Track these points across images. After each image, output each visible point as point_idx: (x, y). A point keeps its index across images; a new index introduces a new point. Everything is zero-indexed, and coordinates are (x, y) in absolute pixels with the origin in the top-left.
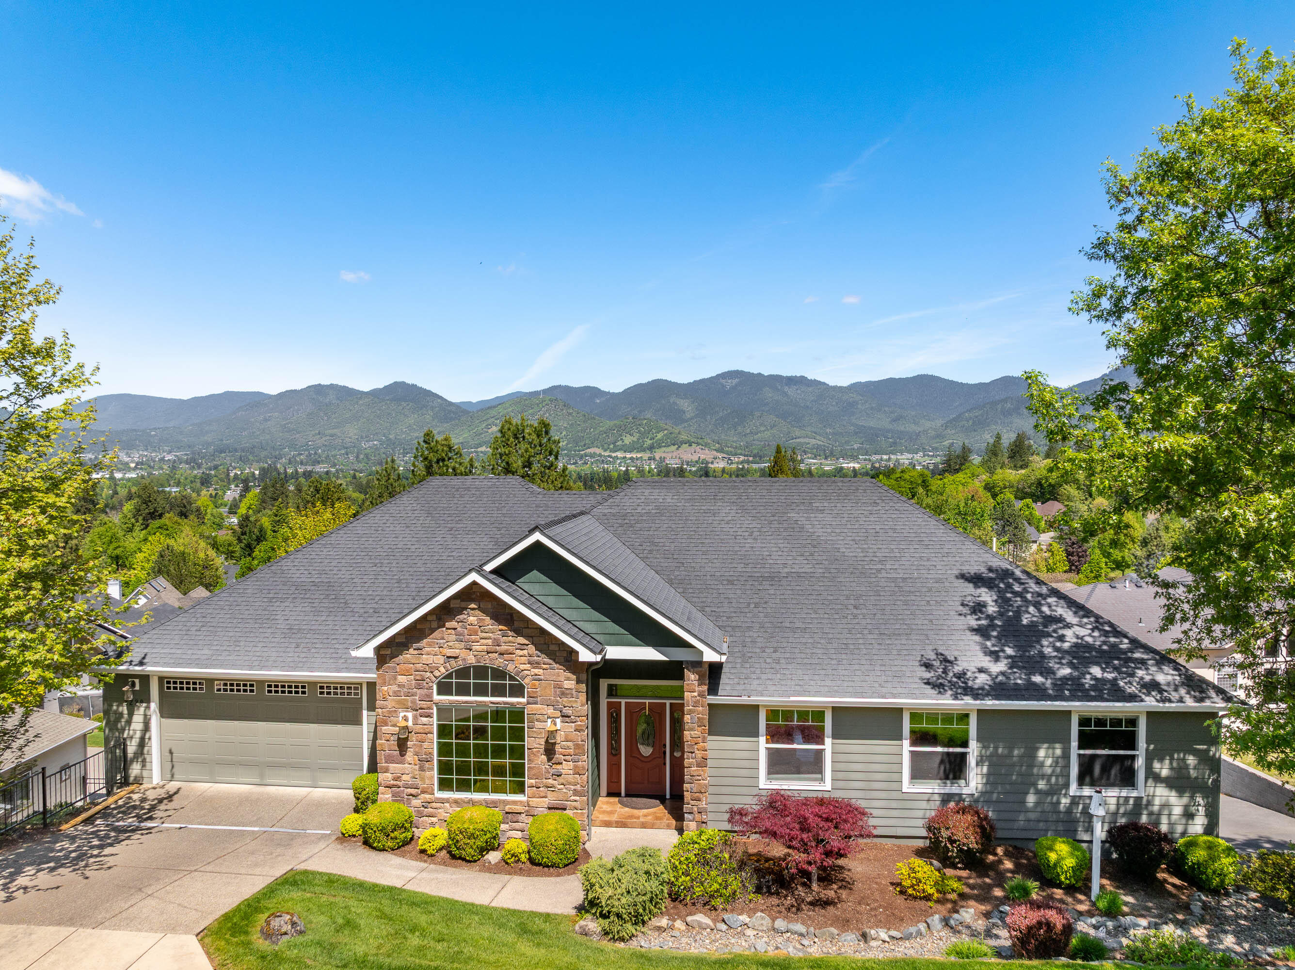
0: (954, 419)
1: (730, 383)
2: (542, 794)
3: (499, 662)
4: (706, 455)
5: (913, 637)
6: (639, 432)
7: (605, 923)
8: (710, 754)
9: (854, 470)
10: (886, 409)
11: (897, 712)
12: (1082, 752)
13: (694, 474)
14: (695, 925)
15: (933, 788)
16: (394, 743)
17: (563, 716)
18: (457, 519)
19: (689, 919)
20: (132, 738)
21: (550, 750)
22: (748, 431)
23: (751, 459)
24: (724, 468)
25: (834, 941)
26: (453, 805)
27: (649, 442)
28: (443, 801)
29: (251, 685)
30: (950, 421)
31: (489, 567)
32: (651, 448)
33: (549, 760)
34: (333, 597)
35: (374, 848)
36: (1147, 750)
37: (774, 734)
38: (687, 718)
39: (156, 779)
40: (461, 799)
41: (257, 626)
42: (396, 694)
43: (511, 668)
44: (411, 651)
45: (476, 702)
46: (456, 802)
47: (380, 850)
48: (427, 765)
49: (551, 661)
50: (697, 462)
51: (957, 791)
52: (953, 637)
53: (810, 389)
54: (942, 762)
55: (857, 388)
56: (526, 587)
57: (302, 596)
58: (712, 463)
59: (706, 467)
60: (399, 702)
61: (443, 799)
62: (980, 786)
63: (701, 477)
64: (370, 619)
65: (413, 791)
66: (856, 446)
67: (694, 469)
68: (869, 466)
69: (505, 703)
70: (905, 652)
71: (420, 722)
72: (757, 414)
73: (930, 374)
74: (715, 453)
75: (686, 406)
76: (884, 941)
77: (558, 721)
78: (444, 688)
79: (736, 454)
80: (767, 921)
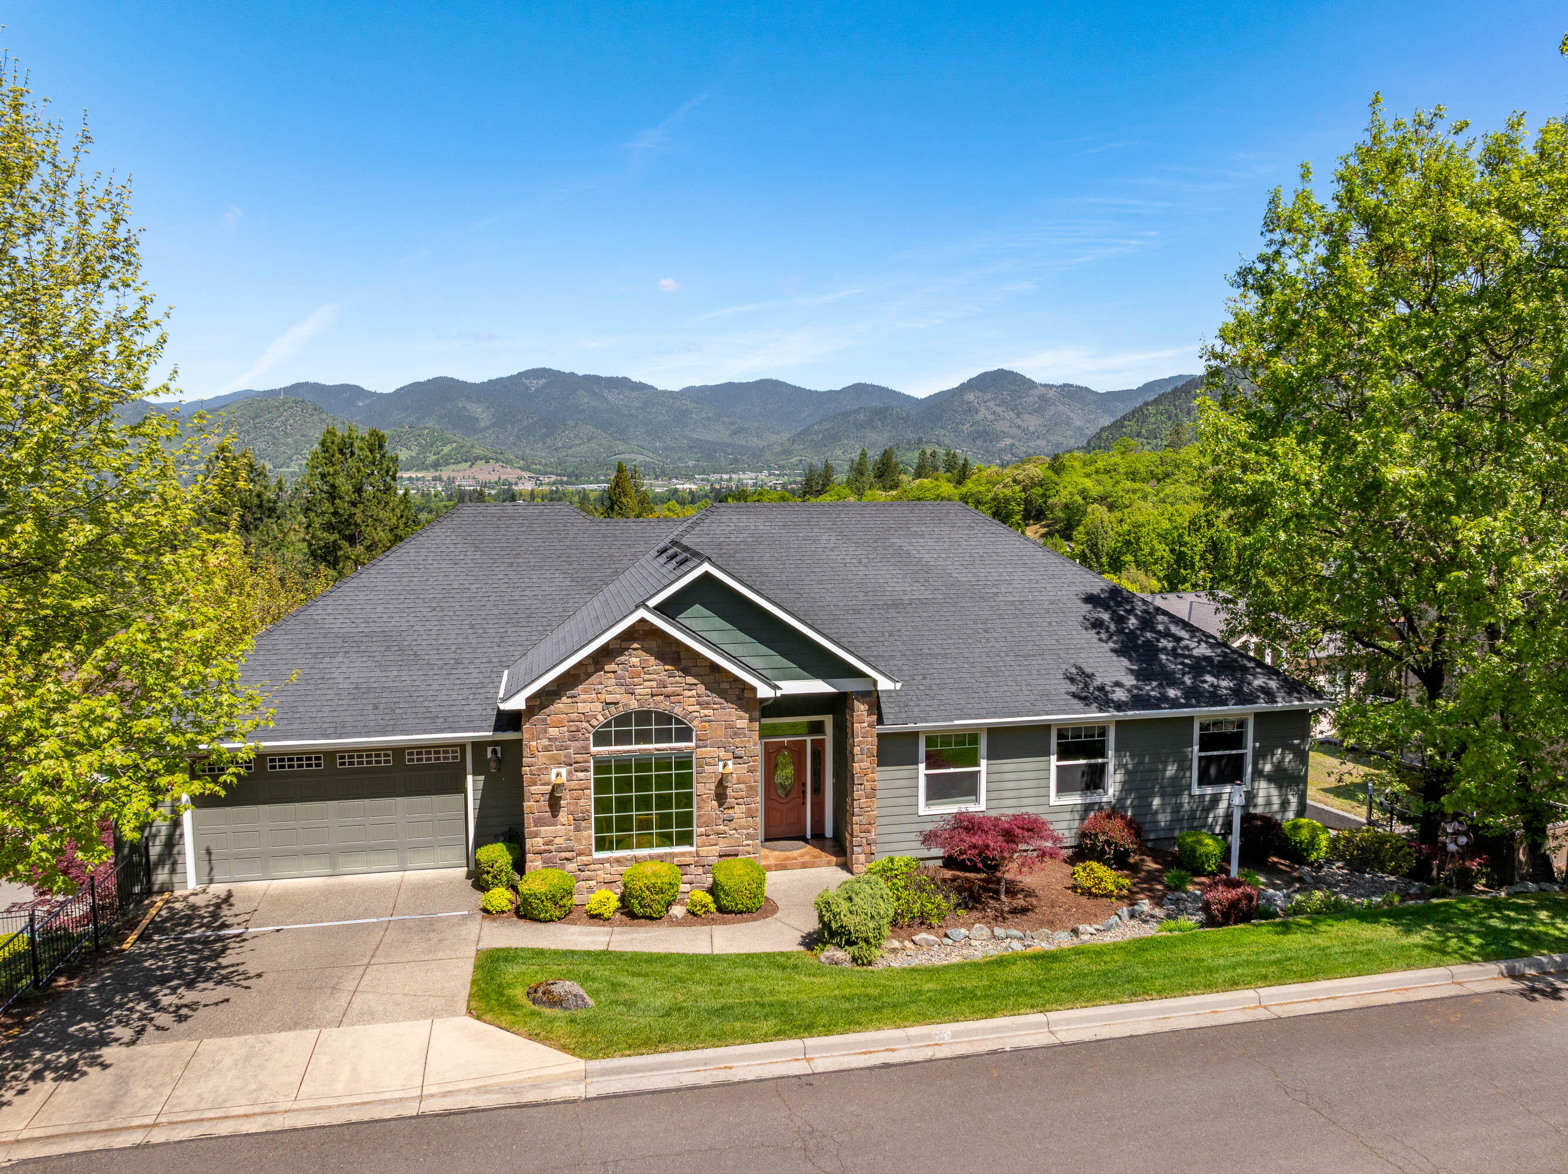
0: (802, 433)
1: (534, 384)
2: (714, 842)
3: (664, 705)
4: (509, 474)
5: (1046, 657)
6: (419, 445)
7: (853, 949)
8: (879, 785)
9: (691, 492)
10: (725, 419)
11: (1045, 728)
12: (1203, 754)
13: (496, 497)
14: (923, 943)
15: (1075, 799)
16: (544, 804)
17: (735, 758)
18: (514, 553)
19: (916, 938)
20: (155, 836)
21: (721, 796)
22: (560, 444)
23: (565, 479)
24: (533, 490)
25: (1050, 940)
26: (614, 865)
27: (433, 458)
28: (602, 862)
29: (318, 758)
30: (799, 435)
31: (652, 603)
32: (436, 466)
33: (721, 805)
34: (396, 648)
35: (540, 921)
36: (1254, 747)
37: (933, 761)
38: (857, 750)
39: (192, 884)
40: (623, 857)
41: (311, 687)
42: (546, 749)
43: (678, 710)
44: (564, 699)
45: (639, 750)
46: (618, 861)
47: (546, 922)
48: (583, 824)
49: (722, 701)
50: (496, 483)
51: (1097, 800)
52: (1082, 655)
53: (635, 393)
54: (1083, 774)
55: (690, 393)
56: (687, 623)
57: (356, 649)
58: (516, 484)
59: (510, 489)
60: (551, 758)
61: (603, 859)
62: (1117, 793)
63: (504, 501)
64: (454, 672)
65: (568, 855)
66: (691, 463)
67: (493, 492)
68: (708, 488)
69: (671, 749)
70: (1044, 672)
71: (575, 778)
72: (571, 423)
73: (774, 378)
74: (519, 471)
75: (480, 411)
76: (1092, 934)
77: (730, 763)
78: (601, 739)
79: (546, 473)
80: (986, 932)
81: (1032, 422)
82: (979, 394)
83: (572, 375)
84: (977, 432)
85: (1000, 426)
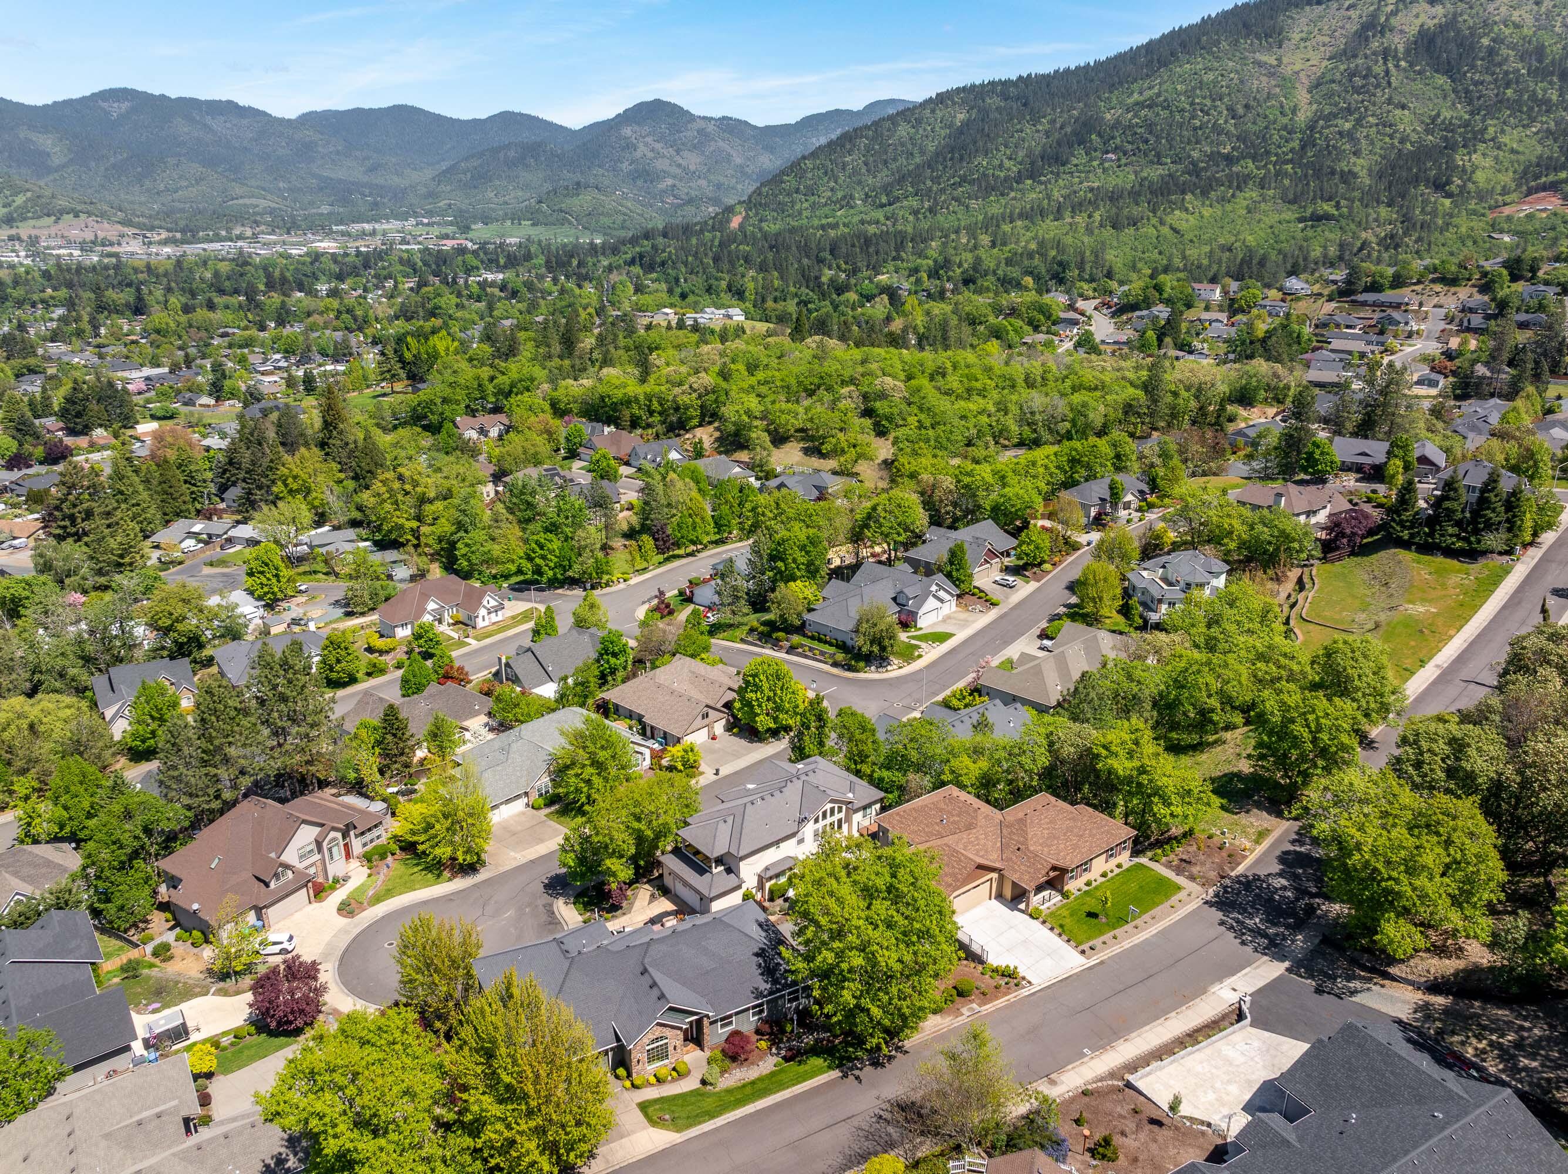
0: (447, 171)
1: (117, 109)
4: (107, 230)
9: (331, 249)
10: (358, 153)
22: (162, 187)
23: (178, 236)
27: (3, 210)
30: (444, 173)
32: (10, 221)
50: (94, 245)
53: (245, 122)
55: (310, 120)
58: (119, 244)
59: (111, 251)
66: (324, 210)
72: (171, 161)
73: (410, 103)
74: (119, 227)
75: (49, 144)
79: (153, 228)
81: (692, 160)
82: (636, 128)
83: (163, 97)
84: (636, 171)
85: (661, 164)
